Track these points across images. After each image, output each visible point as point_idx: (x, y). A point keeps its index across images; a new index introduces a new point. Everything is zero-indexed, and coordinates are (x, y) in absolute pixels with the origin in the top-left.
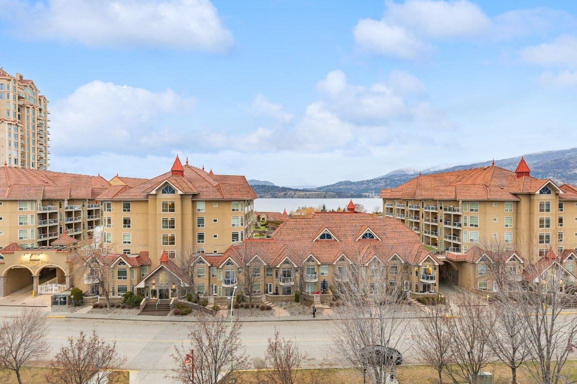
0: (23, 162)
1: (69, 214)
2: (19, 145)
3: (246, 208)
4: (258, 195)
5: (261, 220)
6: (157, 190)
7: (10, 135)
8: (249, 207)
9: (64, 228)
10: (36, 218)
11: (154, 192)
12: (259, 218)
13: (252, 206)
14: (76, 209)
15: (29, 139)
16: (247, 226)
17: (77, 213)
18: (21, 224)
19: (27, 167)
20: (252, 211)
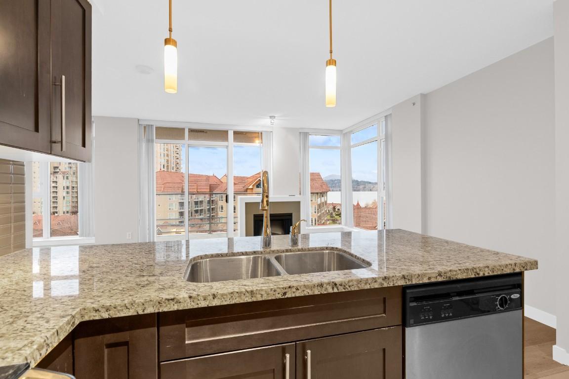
0: (168, 166)
1: (196, 203)
2: (166, 155)
3: (319, 199)
4: (331, 189)
5: (337, 210)
6: (253, 186)
7: (161, 149)
8: (323, 198)
9: (193, 212)
10: (178, 204)
11: (251, 187)
12: (334, 208)
13: (326, 197)
14: (200, 199)
15: (171, 151)
16: (320, 214)
17: (201, 202)
18: (170, 209)
19: (169, 170)
20: (326, 202)
